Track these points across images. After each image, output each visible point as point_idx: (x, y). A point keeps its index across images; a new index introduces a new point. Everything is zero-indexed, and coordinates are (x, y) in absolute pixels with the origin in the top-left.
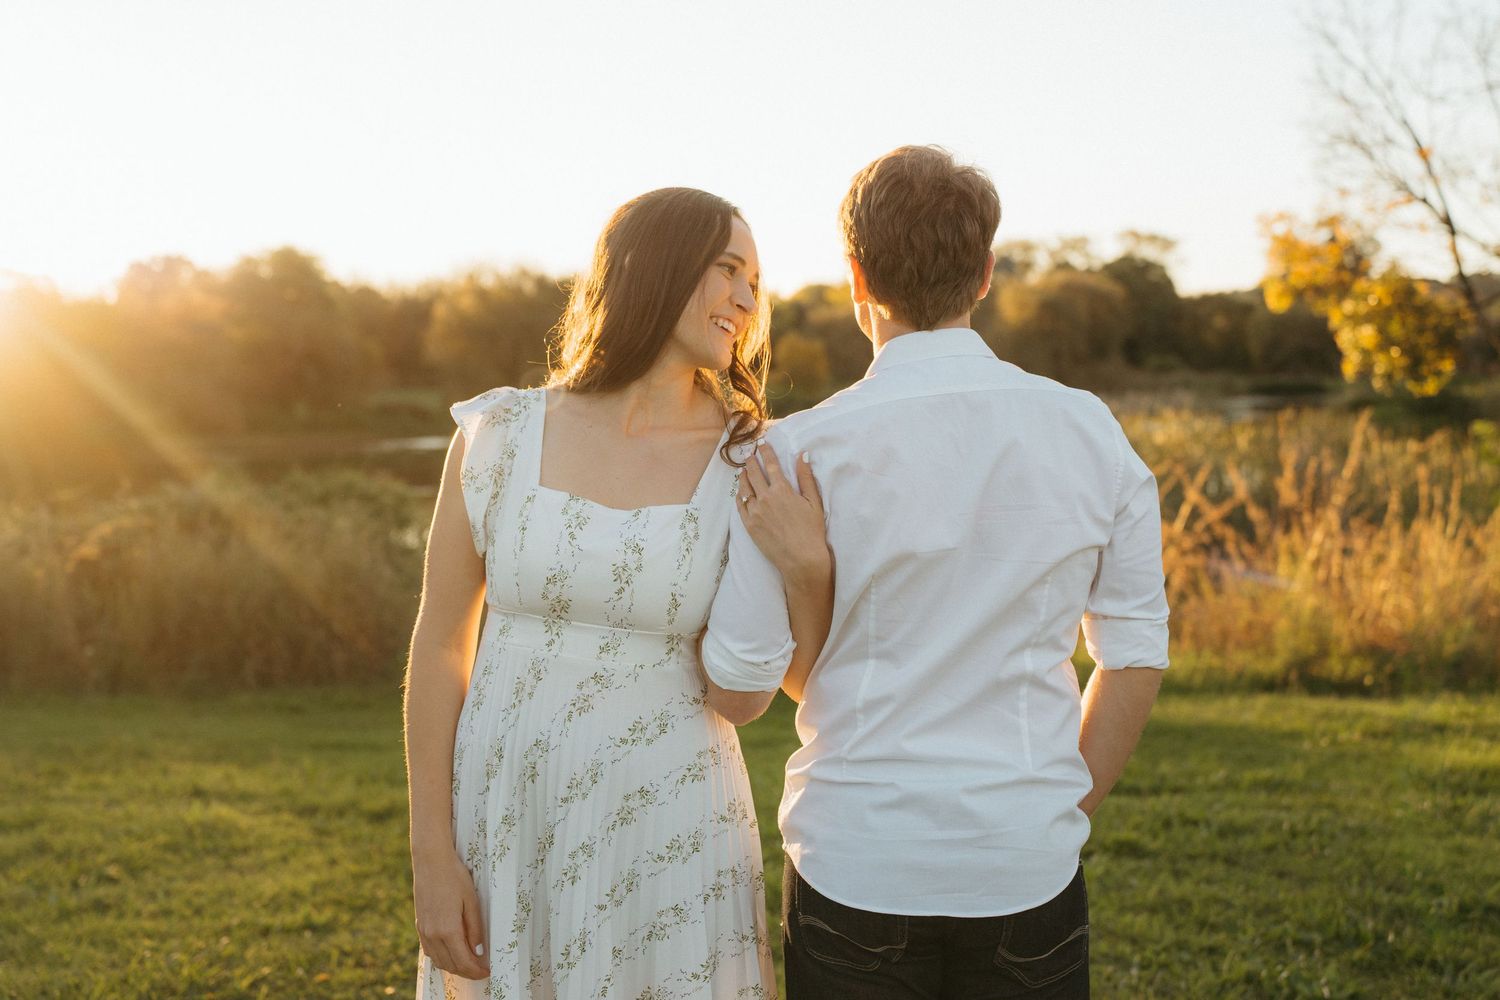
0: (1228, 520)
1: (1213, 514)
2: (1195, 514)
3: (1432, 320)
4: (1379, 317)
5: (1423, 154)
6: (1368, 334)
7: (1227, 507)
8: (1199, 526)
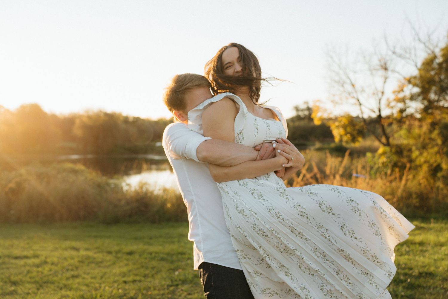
0: (312, 178)
1: (308, 176)
2: (304, 176)
3: (357, 127)
4: (345, 127)
5: (353, 85)
6: (342, 131)
7: (312, 174)
8: (305, 179)
